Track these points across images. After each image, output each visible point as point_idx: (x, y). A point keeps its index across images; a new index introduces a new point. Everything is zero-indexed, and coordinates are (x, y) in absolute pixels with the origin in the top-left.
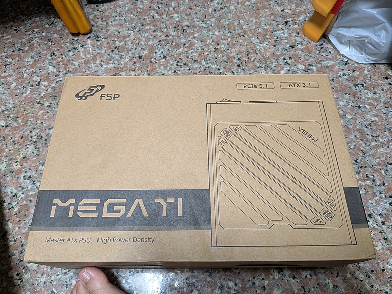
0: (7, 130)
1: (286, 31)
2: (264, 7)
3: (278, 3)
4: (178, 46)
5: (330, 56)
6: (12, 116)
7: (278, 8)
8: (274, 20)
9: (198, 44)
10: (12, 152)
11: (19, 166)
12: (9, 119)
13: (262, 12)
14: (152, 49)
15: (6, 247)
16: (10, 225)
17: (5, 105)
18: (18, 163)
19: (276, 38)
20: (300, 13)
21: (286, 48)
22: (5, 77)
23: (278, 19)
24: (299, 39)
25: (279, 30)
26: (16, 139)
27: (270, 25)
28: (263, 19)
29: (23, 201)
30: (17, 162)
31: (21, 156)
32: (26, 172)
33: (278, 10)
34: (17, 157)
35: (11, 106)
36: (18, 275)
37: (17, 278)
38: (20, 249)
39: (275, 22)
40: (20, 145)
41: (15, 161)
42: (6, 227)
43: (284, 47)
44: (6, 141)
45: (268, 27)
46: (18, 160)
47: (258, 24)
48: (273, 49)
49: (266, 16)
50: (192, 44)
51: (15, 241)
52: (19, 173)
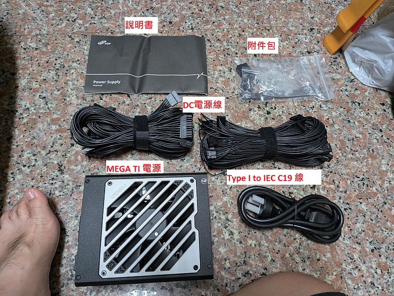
0: (36, 52)
1: (309, 37)
2: (296, 10)
3: (310, 10)
4: (207, 22)
5: (340, 71)
6: (43, 41)
7: (308, 14)
8: (301, 24)
9: (225, 26)
10: (35, 72)
11: (38, 85)
12: (41, 43)
13: (293, 14)
14: (183, 18)
15: (9, 149)
16: (17, 132)
17: (40, 31)
18: (38, 83)
19: (297, 40)
20: (327, 24)
21: (302, 52)
22: (47, 6)
23: (305, 25)
24: (317, 48)
25: (302, 35)
26: (41, 62)
27: (296, 27)
28: (292, 20)
29: (33, 115)
30: (37, 81)
31: (42, 78)
32: (42, 92)
33: (308, 16)
34: (39, 77)
35: (45, 32)
36: (12, 173)
37: (11, 176)
38: (20, 153)
39: (302, 26)
40: (44, 68)
41: (36, 81)
42: (13, 133)
43: (302, 51)
44: (32, 62)
45: (294, 28)
46: (39, 81)
47: (286, 24)
48: (291, 49)
49: (295, 18)
50: (220, 24)
51: (17, 146)
52: (36, 91)
